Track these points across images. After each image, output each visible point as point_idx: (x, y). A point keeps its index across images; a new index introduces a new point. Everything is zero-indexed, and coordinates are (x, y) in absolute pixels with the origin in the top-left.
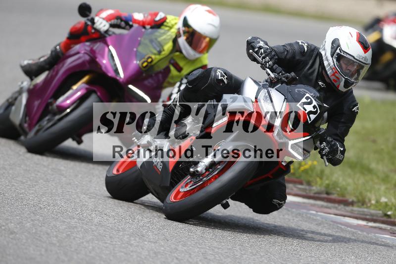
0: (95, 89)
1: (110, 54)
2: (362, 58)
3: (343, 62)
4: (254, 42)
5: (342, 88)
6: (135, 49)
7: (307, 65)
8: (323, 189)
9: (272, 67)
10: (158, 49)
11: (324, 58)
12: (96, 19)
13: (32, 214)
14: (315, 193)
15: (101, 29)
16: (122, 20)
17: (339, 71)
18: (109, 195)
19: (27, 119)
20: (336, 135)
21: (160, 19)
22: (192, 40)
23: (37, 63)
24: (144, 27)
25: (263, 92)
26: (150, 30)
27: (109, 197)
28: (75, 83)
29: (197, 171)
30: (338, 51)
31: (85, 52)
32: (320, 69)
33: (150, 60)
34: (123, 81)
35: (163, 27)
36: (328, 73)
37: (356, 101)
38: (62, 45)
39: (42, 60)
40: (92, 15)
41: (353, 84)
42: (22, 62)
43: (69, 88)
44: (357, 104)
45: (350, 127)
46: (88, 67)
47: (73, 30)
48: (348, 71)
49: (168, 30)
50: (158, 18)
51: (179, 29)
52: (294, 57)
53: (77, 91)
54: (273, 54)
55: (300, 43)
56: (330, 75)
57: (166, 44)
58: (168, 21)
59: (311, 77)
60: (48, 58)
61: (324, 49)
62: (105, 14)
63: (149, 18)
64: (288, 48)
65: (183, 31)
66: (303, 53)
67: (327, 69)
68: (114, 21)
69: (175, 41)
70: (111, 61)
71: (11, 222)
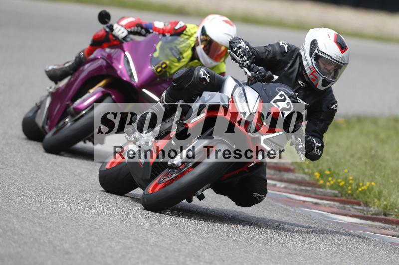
0: (110, 92)
1: (126, 59)
2: (339, 58)
3: (321, 62)
4: (235, 42)
5: (320, 86)
6: (150, 55)
7: (287, 64)
8: (381, 210)
9: (250, 66)
10: (178, 57)
11: (303, 58)
12: (115, 26)
13: (87, 235)
14: (373, 214)
15: (119, 35)
16: (142, 28)
17: (317, 70)
18: (102, 189)
19: (49, 121)
20: (315, 131)
21: (180, 28)
22: (209, 47)
23: (62, 68)
24: (164, 35)
25: (239, 90)
26: (170, 38)
27: (103, 191)
28: (92, 87)
29: (174, 164)
30: (316, 51)
31: (102, 57)
32: (300, 68)
33: (164, 66)
34: (137, 85)
35: (182, 36)
36: (307, 72)
37: (334, 99)
38: (86, 51)
39: (67, 65)
40: (111, 22)
41: (330, 83)
42: (47, 67)
43: (86, 92)
44: (336, 102)
45: (329, 124)
46: (105, 72)
47: (96, 37)
48: (325, 71)
49: (187, 39)
50: (177, 27)
51: (197, 37)
52: (274, 56)
53: (93, 94)
54: (251, 54)
55: (281, 44)
56: (308, 74)
57: (185, 51)
58: (187, 29)
59: (291, 76)
60: (73, 64)
61: (304, 50)
62: (124, 22)
63: (169, 27)
64: (270, 49)
65: (201, 39)
66: (283, 53)
67: (306, 69)
68: (134, 29)
69: (194, 49)
70: (127, 66)
71: (66, 243)
